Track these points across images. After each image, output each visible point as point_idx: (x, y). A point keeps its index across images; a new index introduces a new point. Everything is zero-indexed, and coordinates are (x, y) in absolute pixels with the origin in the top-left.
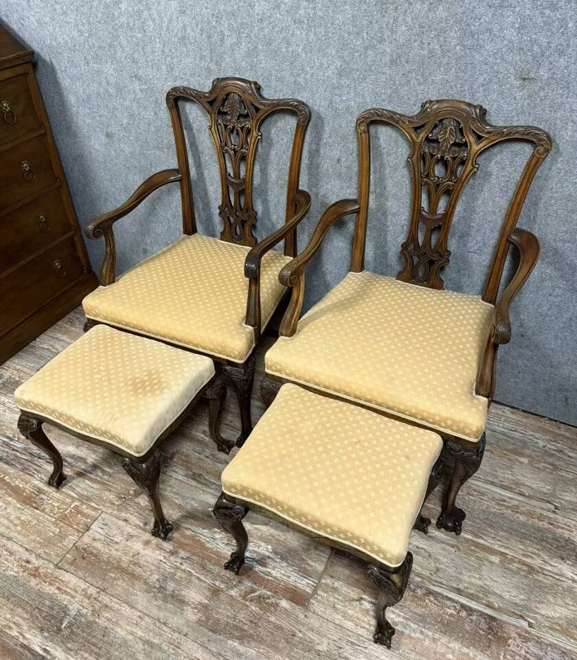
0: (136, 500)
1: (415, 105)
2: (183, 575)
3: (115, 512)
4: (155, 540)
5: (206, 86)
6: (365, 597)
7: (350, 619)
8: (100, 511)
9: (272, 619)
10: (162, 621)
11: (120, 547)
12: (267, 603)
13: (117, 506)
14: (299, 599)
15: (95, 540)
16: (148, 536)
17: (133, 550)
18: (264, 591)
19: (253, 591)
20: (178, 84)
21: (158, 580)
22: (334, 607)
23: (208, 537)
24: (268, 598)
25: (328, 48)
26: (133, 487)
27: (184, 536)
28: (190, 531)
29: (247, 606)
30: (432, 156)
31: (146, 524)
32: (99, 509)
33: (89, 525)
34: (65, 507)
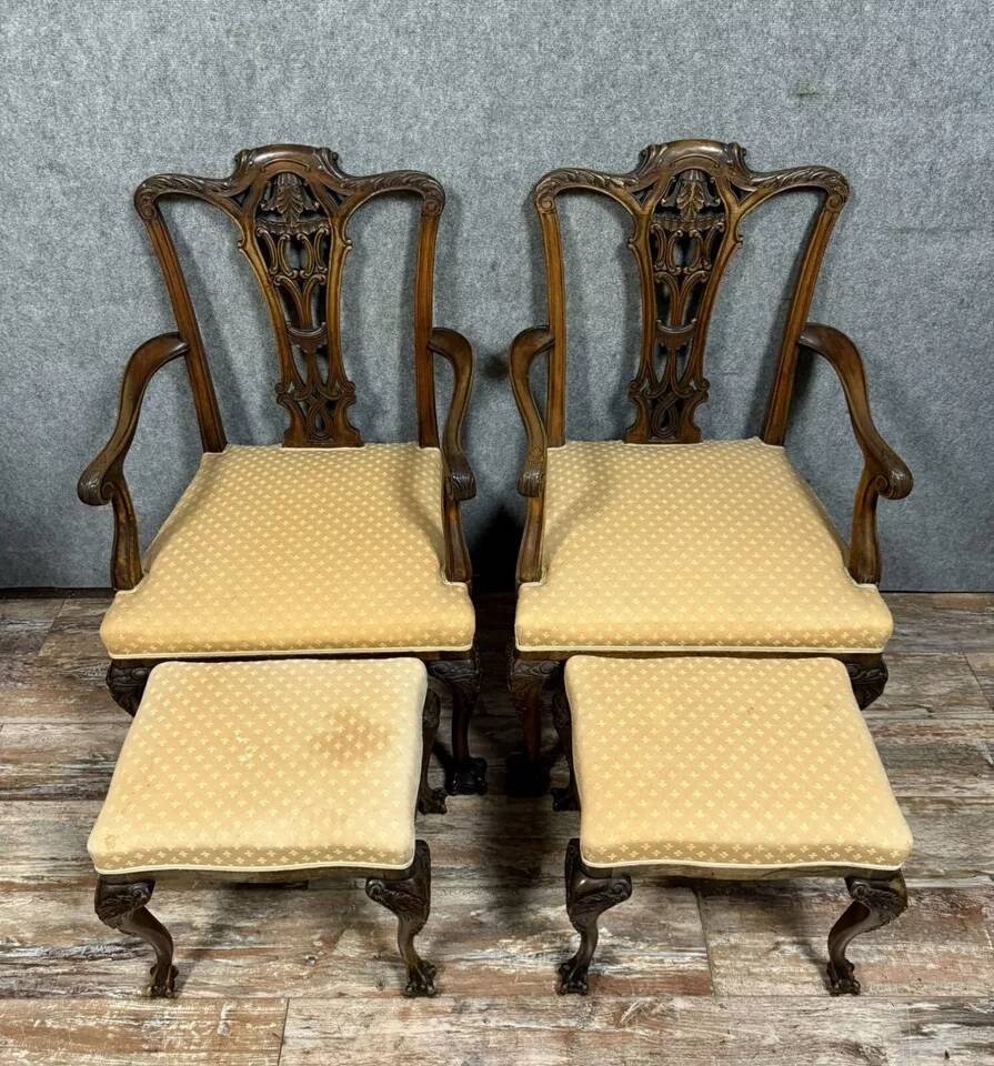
0: (335, 953)
1: (628, 155)
2: (501, 1036)
3: (313, 990)
4: (416, 1004)
5: (223, 168)
6: (781, 939)
7: (781, 979)
8: (282, 1001)
9: (679, 1034)
11: (362, 1042)
12: (656, 1015)
13: (309, 978)
14: (696, 986)
15: (308, 1053)
16: (397, 1004)
17: (388, 1039)
18: (641, 999)
19: (624, 1008)
20: (153, 171)
22: (750, 974)
23: (498, 959)
24: (652, 1006)
25: (463, 74)
26: (315, 933)
27: (459, 974)
28: (462, 963)
29: (632, 1034)
30: (668, 233)
31: (381, 985)
32: (279, 999)
33: (279, 1033)
34: (209, 1023)
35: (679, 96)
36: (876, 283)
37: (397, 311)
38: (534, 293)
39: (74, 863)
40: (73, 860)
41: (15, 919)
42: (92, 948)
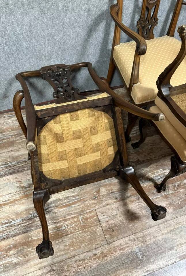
0: (101, 194)
3: (100, 205)
8: (94, 211)
10: (165, 221)
12: (182, 186)
13: (97, 202)
18: (177, 183)
19: (175, 186)
21: (146, 211)
24: (180, 184)
26: (93, 191)
29: (179, 192)
31: (116, 199)
33: (98, 219)
34: (78, 223)
39: (16, 193)
40: (15, 192)
41: (7, 214)
42: (35, 214)
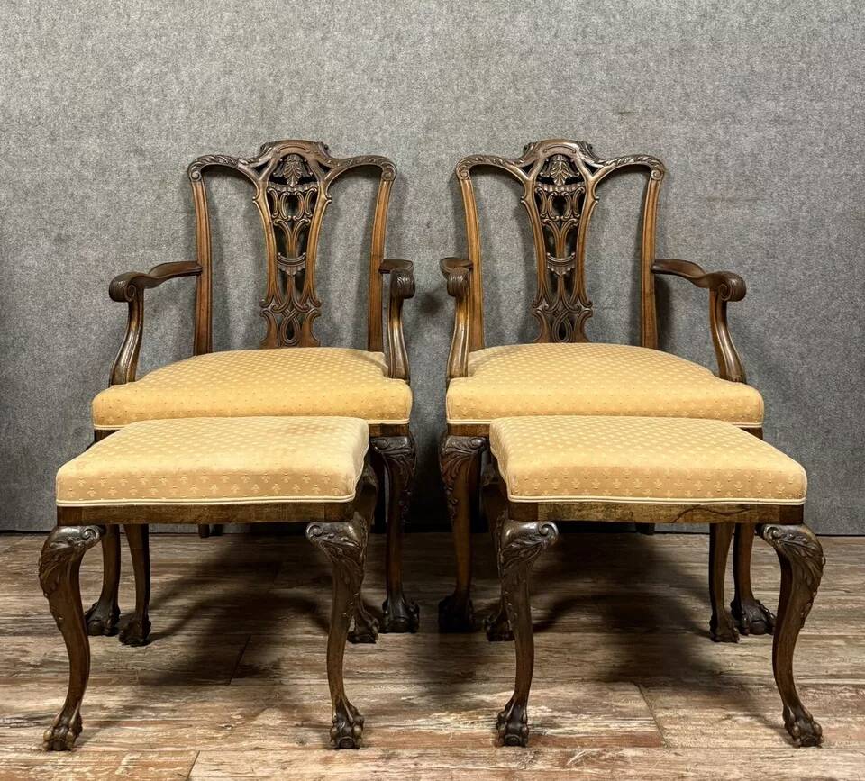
30: (547, 194)
35: (545, 114)
36: (700, 236)
37: (358, 255)
38: (457, 243)
